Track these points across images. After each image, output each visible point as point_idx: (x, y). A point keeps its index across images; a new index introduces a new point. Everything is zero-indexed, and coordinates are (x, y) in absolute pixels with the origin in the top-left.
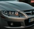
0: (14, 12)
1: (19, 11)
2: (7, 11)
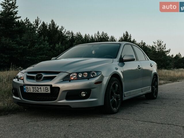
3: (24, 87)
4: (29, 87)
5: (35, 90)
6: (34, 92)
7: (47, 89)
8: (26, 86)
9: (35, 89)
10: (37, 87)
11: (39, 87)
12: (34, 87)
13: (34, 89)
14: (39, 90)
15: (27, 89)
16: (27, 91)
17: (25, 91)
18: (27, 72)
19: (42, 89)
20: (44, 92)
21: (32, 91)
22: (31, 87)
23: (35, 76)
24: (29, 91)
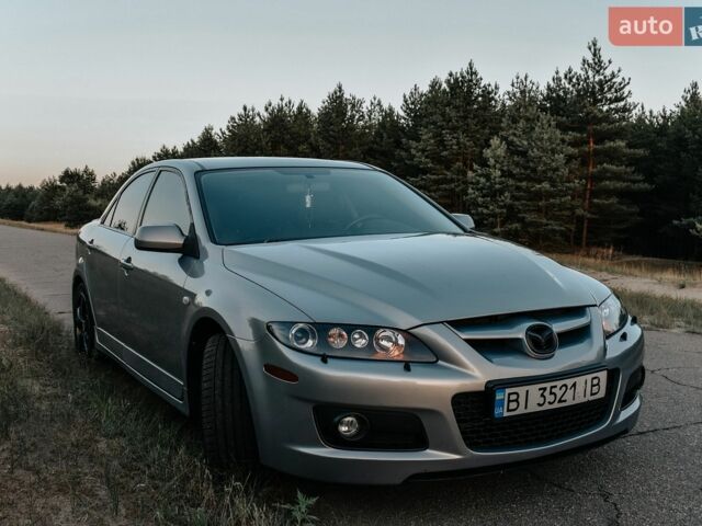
0: (371, 330)
1: (406, 321)
2: (314, 324)
3: (499, 396)
4: (521, 390)
5: (551, 398)
6: (547, 407)
7: (598, 384)
8: (508, 391)
9: (551, 393)
10: (559, 383)
11: (569, 382)
12: (548, 385)
13: (547, 393)
14: (569, 396)
15: (509, 401)
16: (509, 410)
17: (497, 411)
18: (442, 322)
19: (580, 388)
20: (586, 400)
21: (533, 408)
22: (534, 390)
23: (522, 335)
24: (521, 410)
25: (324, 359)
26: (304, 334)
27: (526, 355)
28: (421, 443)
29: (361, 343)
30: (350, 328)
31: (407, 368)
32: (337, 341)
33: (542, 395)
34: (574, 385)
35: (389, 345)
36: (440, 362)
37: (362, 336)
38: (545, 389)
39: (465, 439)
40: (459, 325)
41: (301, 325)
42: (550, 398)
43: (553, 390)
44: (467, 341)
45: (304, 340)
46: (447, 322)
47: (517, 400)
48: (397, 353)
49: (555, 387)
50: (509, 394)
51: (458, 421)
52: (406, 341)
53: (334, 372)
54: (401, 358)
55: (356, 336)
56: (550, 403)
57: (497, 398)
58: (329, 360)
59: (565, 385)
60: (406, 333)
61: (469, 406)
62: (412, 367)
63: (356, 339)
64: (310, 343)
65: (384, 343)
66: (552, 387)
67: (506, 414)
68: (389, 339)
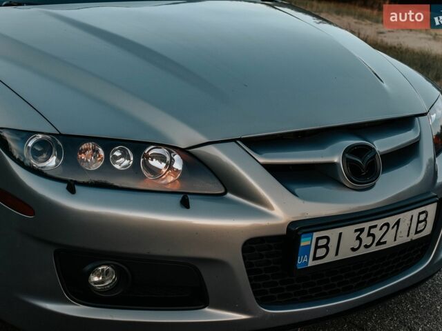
3: (304, 242)
4: (333, 234)
6: (362, 251)
7: (425, 220)
8: (316, 235)
9: (369, 235)
10: (380, 223)
11: (392, 220)
12: (366, 225)
13: (364, 236)
14: (390, 235)
15: (317, 247)
16: (315, 258)
17: (300, 261)
18: (234, 140)
19: (403, 227)
20: (408, 239)
21: (345, 253)
22: (349, 232)
23: (337, 159)
24: (331, 258)
25: (71, 188)
26: (45, 148)
27: (340, 184)
28: (200, 300)
29: (122, 163)
30: (108, 144)
31: (185, 204)
32: (91, 160)
33: (358, 238)
34: (398, 223)
35: (161, 166)
36: (229, 195)
37: (125, 155)
38: (362, 230)
39: (255, 293)
40: (256, 144)
41: (40, 136)
42: (367, 240)
43: (372, 231)
44: (266, 166)
45: (45, 156)
46: (240, 139)
47: (326, 246)
48: (171, 179)
49: (375, 226)
50: (318, 239)
51: (249, 272)
52: (185, 164)
53: (84, 205)
54: (176, 188)
55: (118, 154)
56: (366, 247)
57: (302, 244)
58: (77, 188)
59: (387, 224)
60: (184, 152)
61: (263, 253)
62: (192, 201)
63: (116, 158)
64: (52, 162)
65: (155, 163)
66: (371, 228)
67: (311, 263)
68: (161, 158)
